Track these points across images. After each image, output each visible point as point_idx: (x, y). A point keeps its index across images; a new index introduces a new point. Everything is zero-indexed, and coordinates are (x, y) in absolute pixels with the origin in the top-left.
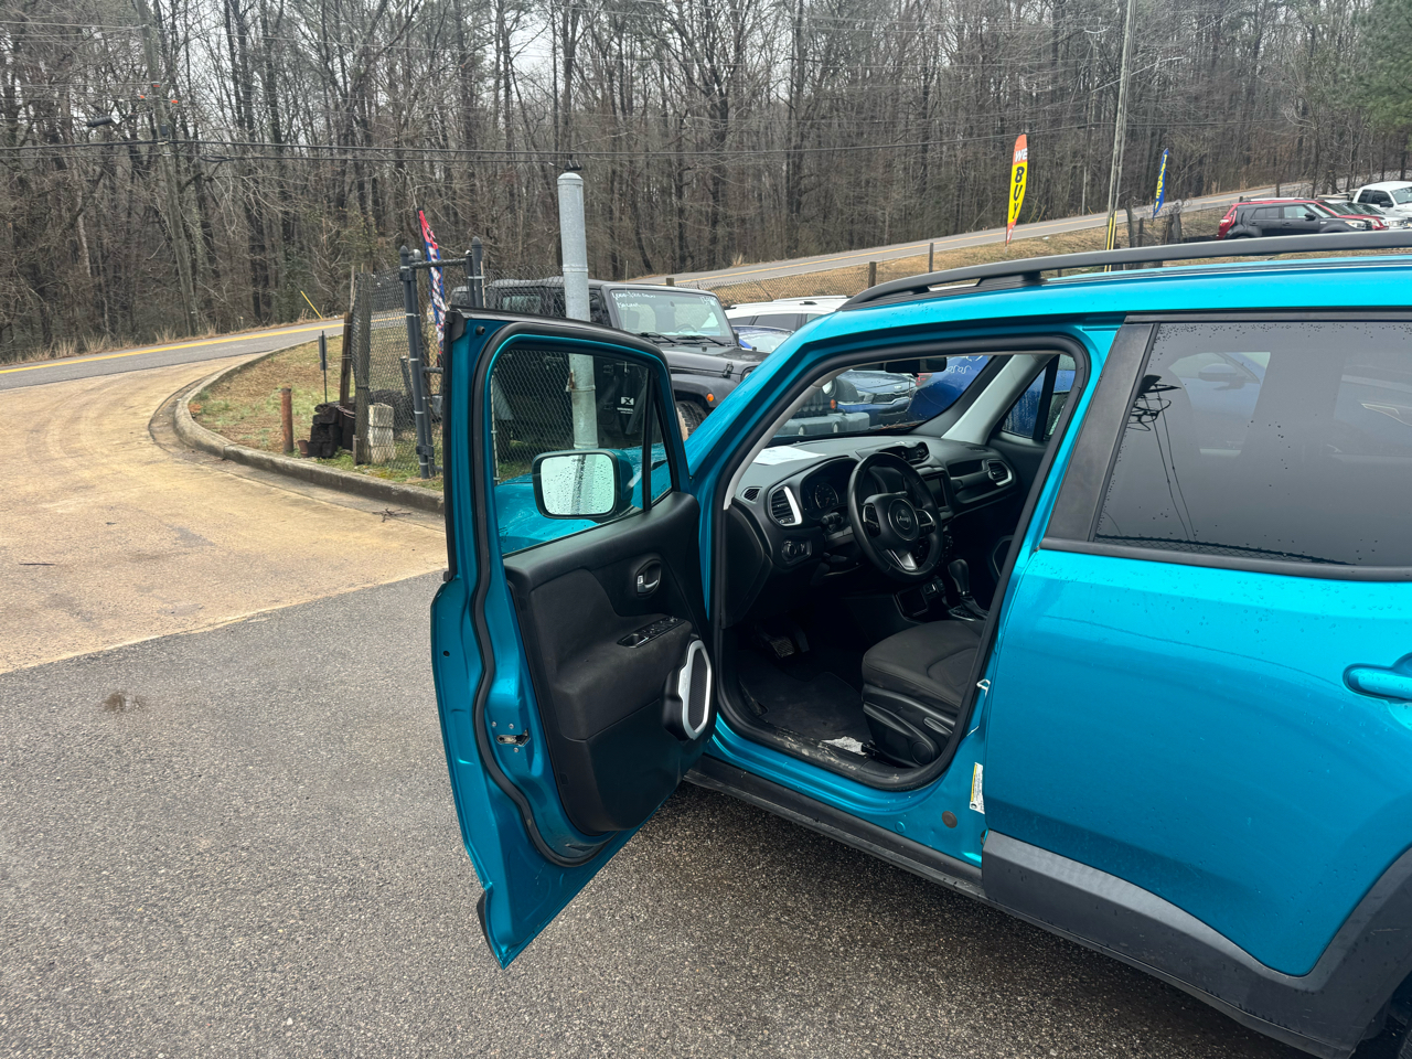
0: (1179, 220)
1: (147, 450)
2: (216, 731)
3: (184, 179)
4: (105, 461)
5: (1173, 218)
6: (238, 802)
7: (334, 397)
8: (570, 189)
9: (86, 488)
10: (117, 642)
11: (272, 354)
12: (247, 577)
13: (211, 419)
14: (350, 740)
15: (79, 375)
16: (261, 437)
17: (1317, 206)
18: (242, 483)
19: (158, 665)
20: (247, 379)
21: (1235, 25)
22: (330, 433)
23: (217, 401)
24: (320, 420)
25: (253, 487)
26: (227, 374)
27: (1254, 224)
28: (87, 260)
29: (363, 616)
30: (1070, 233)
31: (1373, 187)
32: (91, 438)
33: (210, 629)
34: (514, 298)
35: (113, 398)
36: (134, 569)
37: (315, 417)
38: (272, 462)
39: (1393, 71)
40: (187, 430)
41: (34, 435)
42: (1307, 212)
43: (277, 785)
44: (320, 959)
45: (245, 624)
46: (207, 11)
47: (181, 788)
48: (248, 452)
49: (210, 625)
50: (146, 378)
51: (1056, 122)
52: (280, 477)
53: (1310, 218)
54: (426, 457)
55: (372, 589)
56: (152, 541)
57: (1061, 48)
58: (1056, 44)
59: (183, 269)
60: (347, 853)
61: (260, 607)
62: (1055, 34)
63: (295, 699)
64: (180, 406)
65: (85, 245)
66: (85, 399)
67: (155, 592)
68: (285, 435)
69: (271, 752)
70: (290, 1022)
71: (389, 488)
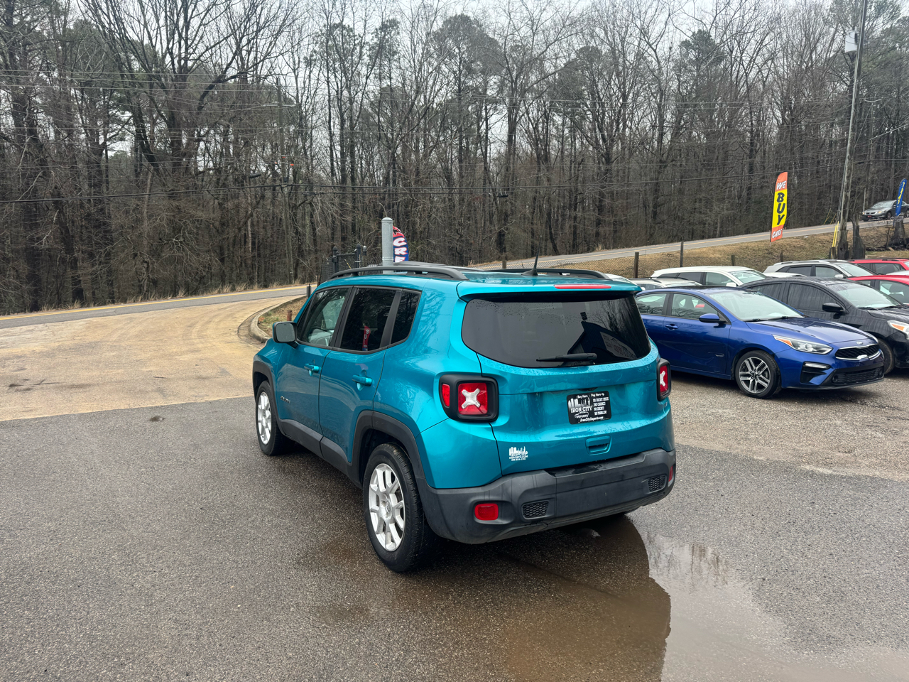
9: (196, 351)
41: (189, 328)
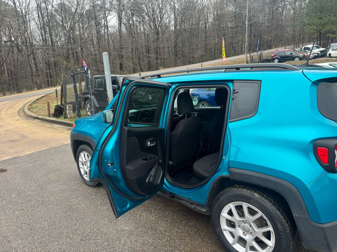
0: (262, 55)
1: (17, 117)
2: (21, 175)
3: (29, 53)
4: (7, 120)
5: (261, 55)
6: (23, 188)
7: (59, 103)
8: (105, 56)
10: (3, 159)
11: (48, 94)
12: (35, 144)
13: (33, 110)
14: (49, 175)
15: (3, 101)
16: (44, 113)
17: (293, 51)
18: (38, 124)
19: (11, 163)
20: (42, 100)
21: (277, 9)
22: (59, 112)
23: (35, 105)
24: (56, 109)
25: (40, 125)
26: (37, 99)
27: (279, 56)
28: (7, 73)
29: (58, 151)
30: (238, 59)
31: (306, 46)
32: (4, 115)
33: (25, 155)
34: (98, 79)
35: (10, 106)
36: (10, 144)
37: (55, 108)
38: (45, 119)
39: (309, 20)
40: (26, 112)
42: (290, 53)
43: (31, 184)
44: (33, 214)
45: (32, 154)
46: (35, 13)
47: (11, 186)
48: (40, 117)
49: (24, 154)
50: (18, 101)
51: (236, 33)
52: (47, 122)
53: (291, 54)
54: (79, 116)
55: (62, 145)
56: (15, 137)
57: (237, 16)
58: (236, 15)
59: (29, 75)
60: (43, 196)
61: (37, 150)
62: (235, 13)
63: (39, 168)
64: (25, 107)
65: (6, 70)
66: (3, 106)
67: (13, 148)
68: (48, 113)
69: (32, 178)
70: (24, 225)
71: (70, 123)
